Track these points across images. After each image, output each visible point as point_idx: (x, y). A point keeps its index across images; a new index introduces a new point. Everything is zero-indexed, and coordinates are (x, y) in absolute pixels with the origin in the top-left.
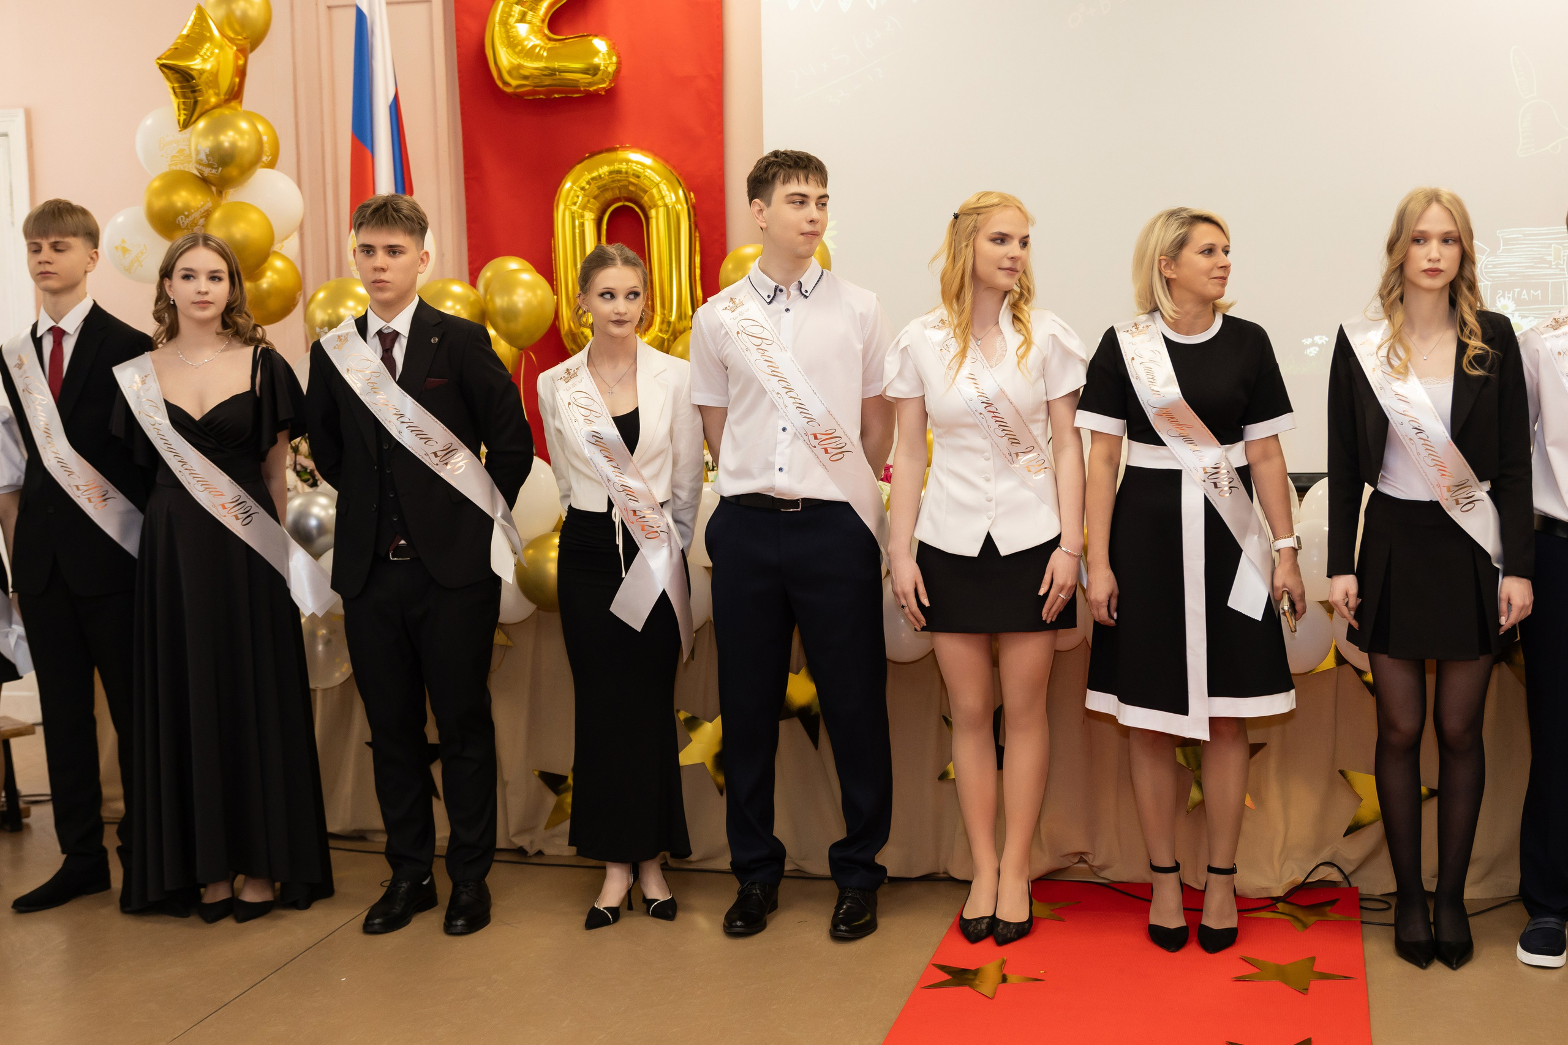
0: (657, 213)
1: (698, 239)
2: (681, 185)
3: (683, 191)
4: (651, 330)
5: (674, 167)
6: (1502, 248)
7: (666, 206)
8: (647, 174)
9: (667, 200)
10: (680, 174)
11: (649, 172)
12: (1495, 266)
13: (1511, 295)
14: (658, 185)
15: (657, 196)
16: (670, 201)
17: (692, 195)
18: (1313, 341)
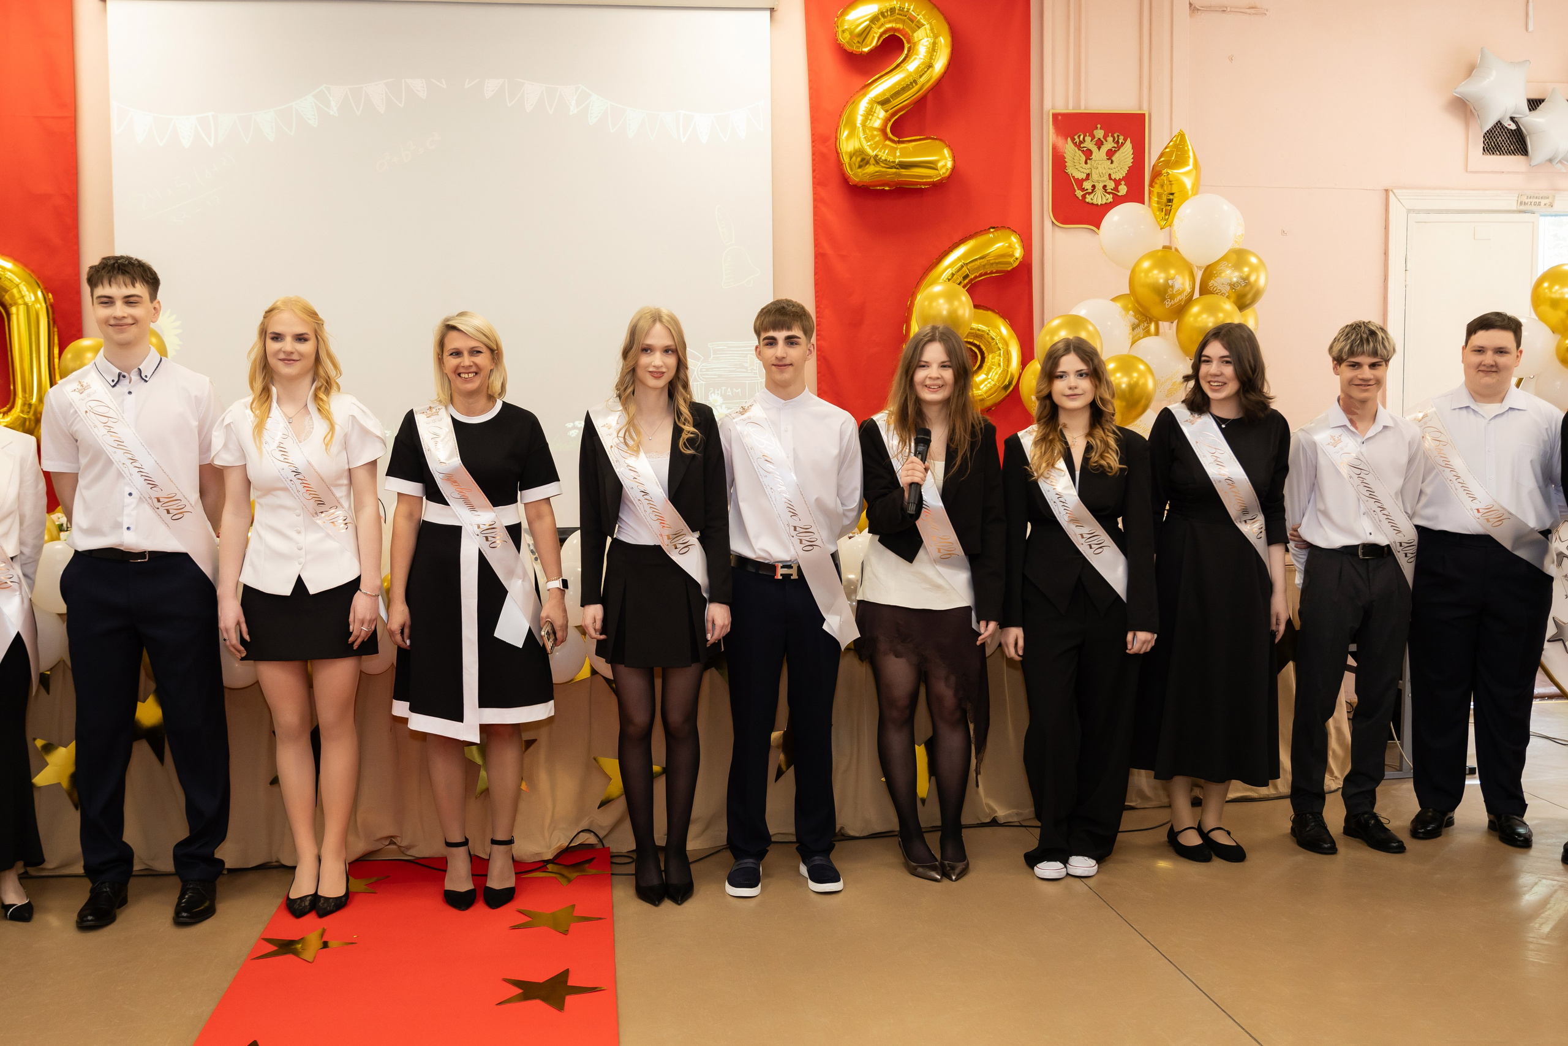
0: (18, 310)
1: (56, 333)
2: (39, 287)
3: (42, 292)
4: (13, 411)
5: (33, 271)
6: (712, 356)
7: (26, 304)
8: (7, 276)
9: (27, 299)
10: (39, 278)
11: (9, 275)
12: (707, 370)
13: (719, 392)
14: (17, 286)
15: (17, 295)
16: (29, 300)
17: (50, 295)
18: (574, 425)
